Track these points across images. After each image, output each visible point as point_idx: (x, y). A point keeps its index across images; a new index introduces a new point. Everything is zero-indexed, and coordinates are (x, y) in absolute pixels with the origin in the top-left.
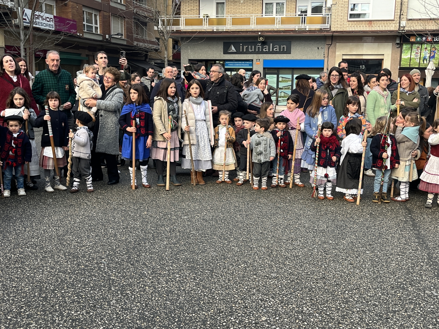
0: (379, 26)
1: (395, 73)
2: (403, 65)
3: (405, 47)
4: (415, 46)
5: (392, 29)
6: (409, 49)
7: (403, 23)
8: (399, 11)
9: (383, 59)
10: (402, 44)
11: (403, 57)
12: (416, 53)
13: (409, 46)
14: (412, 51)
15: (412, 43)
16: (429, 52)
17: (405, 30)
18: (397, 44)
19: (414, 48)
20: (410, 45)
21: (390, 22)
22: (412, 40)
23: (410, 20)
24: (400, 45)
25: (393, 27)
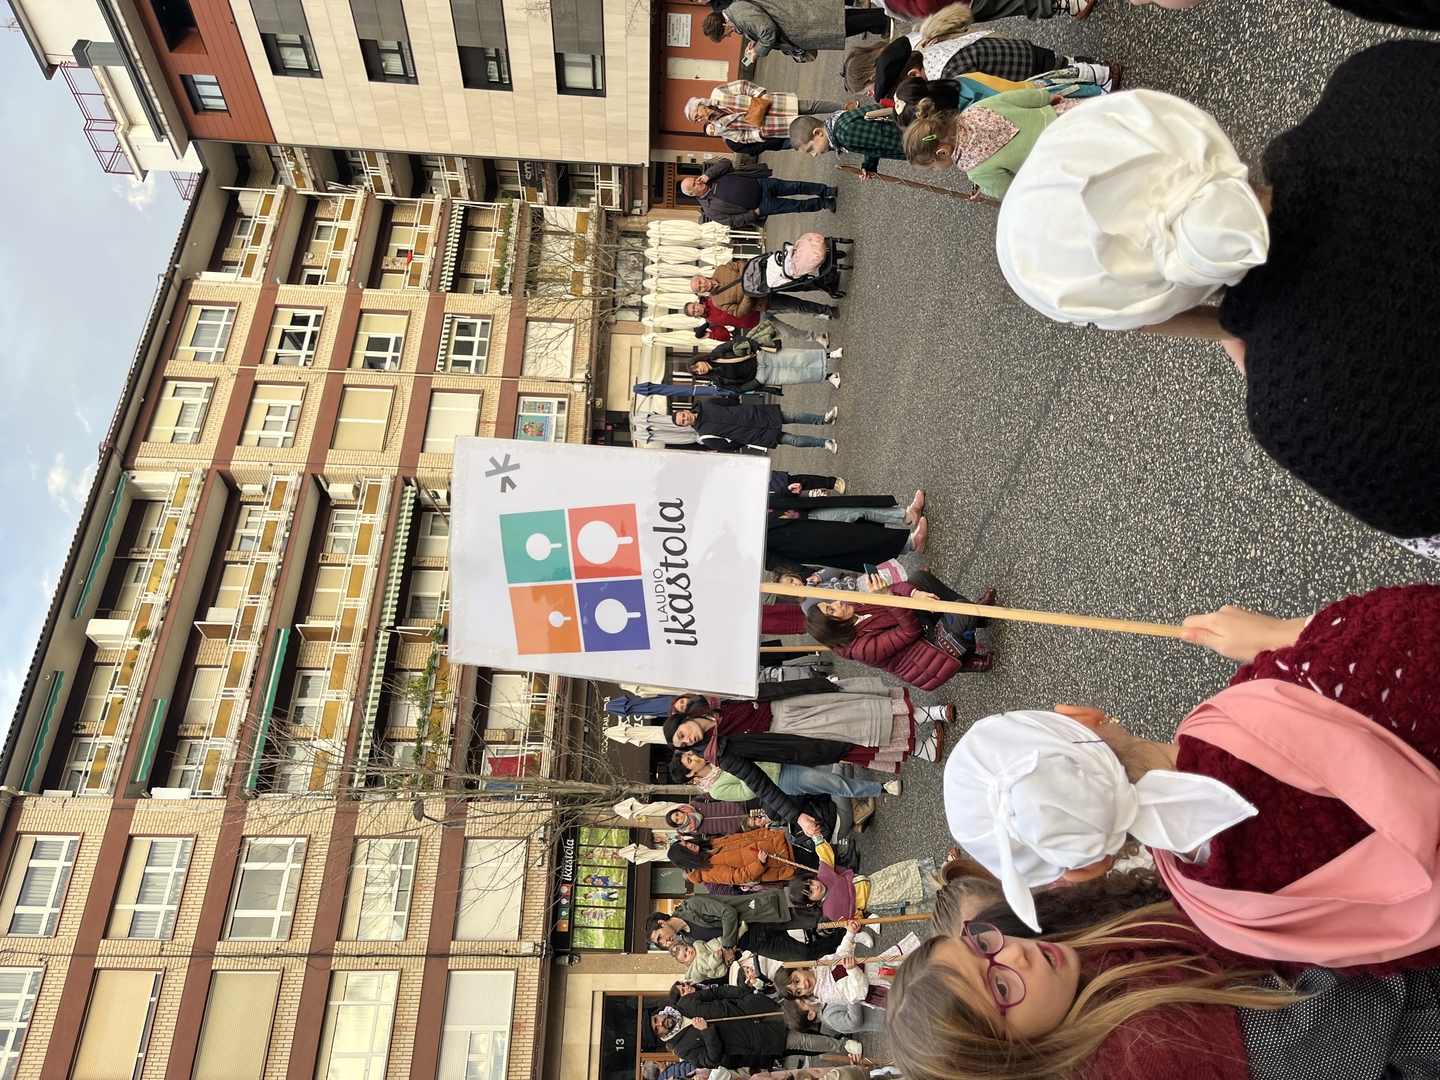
0: (528, 1004)
1: (637, 961)
2: (620, 944)
3: (578, 943)
4: (579, 920)
5: (536, 972)
6: (584, 933)
7: (527, 947)
8: (498, 960)
9: (604, 993)
10: (572, 948)
11: (601, 946)
12: (594, 916)
13: (577, 934)
14: (589, 925)
15: (572, 926)
16: (593, 889)
17: (543, 943)
18: (571, 961)
19: (583, 923)
20: (575, 931)
21: (520, 978)
22: (564, 926)
23: (520, 933)
24: (575, 953)
25: (533, 970)
